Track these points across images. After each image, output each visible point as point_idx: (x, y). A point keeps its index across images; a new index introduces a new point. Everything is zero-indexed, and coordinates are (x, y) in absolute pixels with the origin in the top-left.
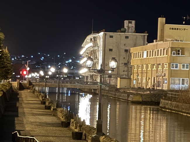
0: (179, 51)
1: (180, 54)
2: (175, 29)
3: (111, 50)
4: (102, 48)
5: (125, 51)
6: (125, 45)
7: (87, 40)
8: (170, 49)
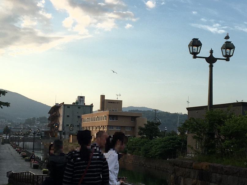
0: (114, 117)
1: (115, 119)
2: (112, 102)
3: (68, 116)
5: (78, 117)
6: (78, 113)
8: (108, 116)
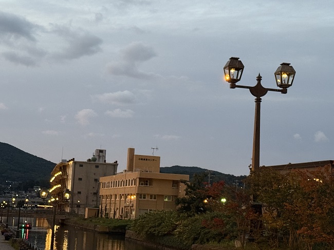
0: (147, 181)
1: (148, 184)
2: (144, 159)
3: (80, 179)
4: (71, 177)
5: (95, 181)
6: (95, 174)
7: (57, 169)
8: (138, 179)
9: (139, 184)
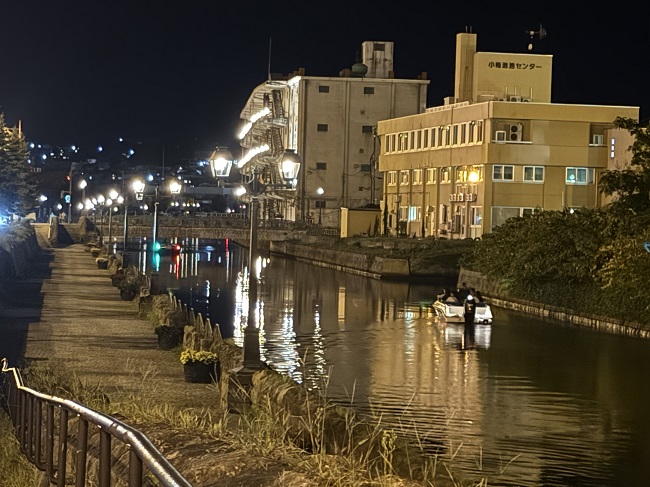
0: (515, 129)
1: (519, 136)
2: (505, 65)
3: (322, 128)
4: (296, 123)
5: (363, 131)
6: (363, 113)
7: (256, 100)
8: (488, 124)
9: (493, 137)
